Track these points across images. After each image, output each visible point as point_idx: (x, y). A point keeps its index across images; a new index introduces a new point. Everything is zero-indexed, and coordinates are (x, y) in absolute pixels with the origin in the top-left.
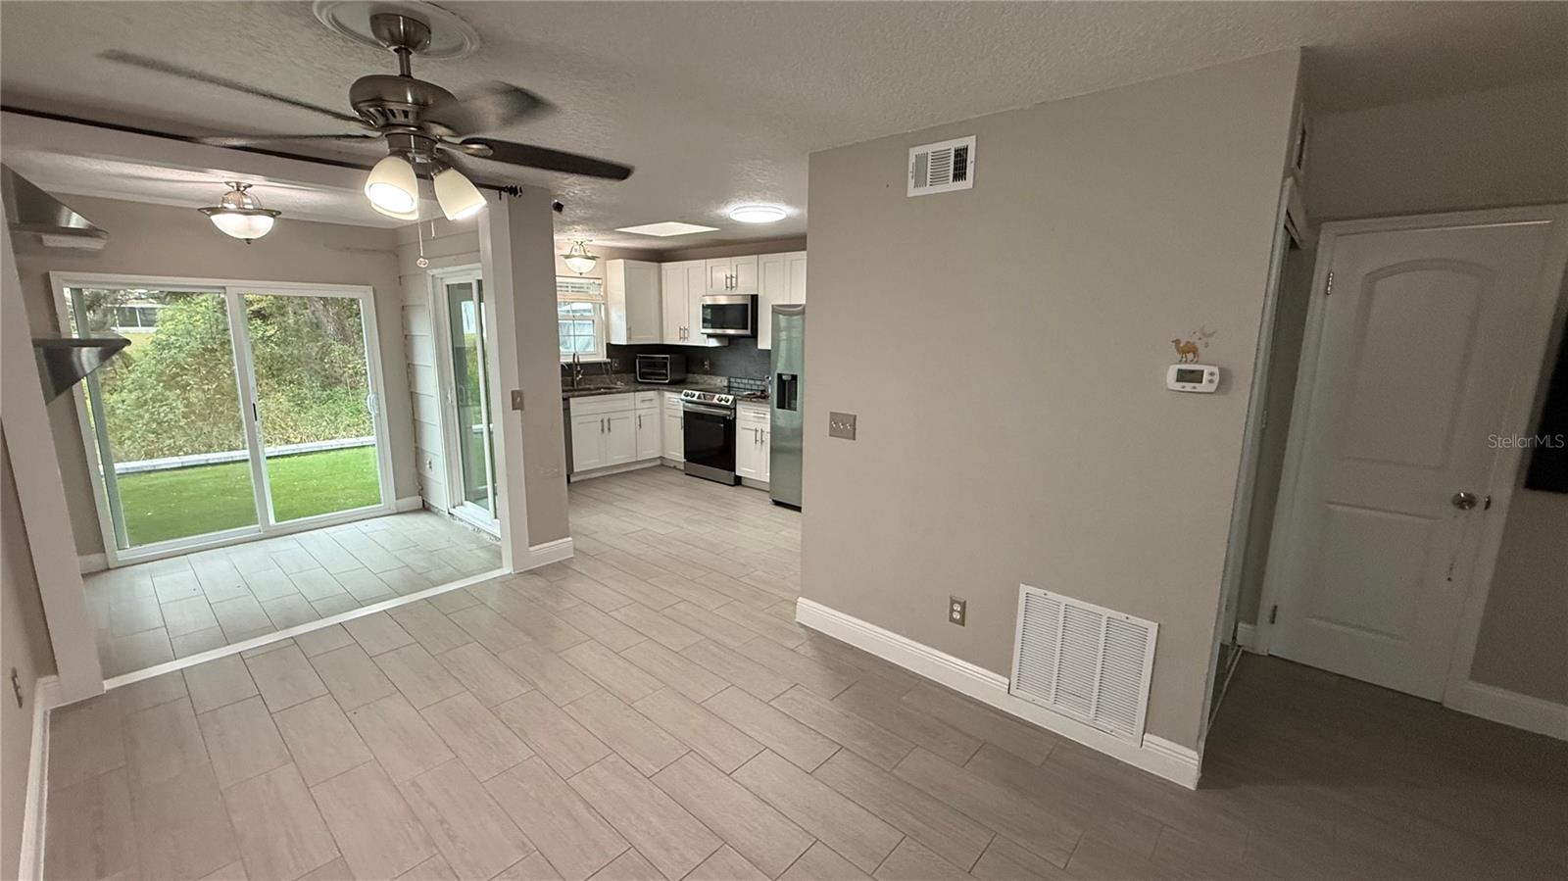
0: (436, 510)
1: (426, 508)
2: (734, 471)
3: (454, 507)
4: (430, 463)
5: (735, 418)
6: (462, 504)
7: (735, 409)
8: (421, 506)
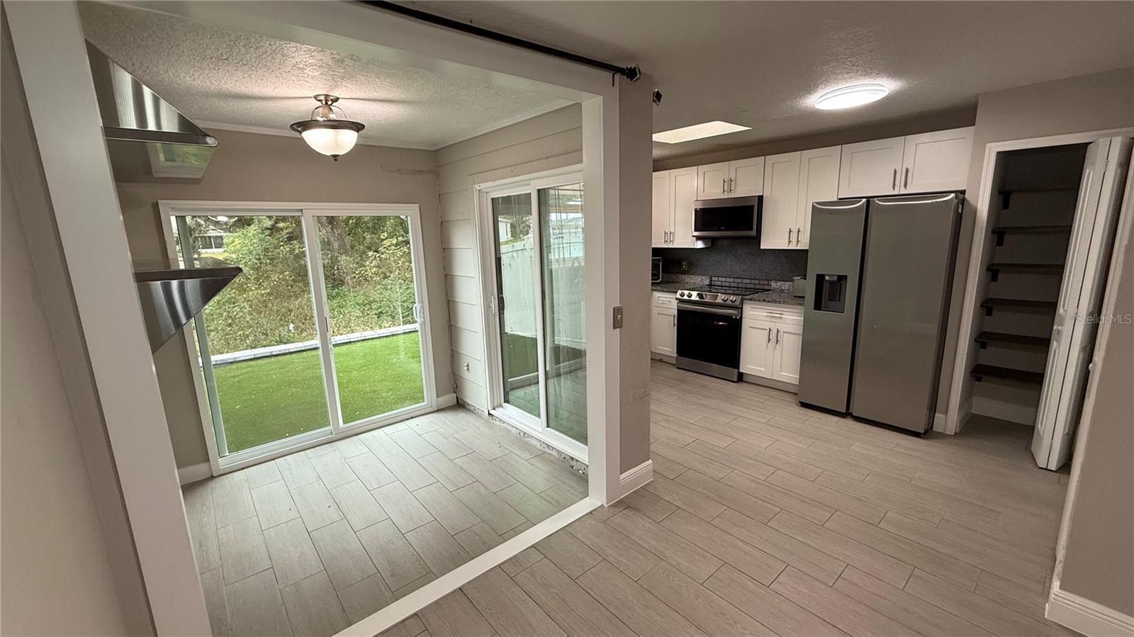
0: (472, 408)
1: (460, 405)
2: (738, 368)
3: (494, 409)
4: (468, 365)
5: (741, 318)
6: (501, 406)
7: (742, 308)
8: (456, 403)
